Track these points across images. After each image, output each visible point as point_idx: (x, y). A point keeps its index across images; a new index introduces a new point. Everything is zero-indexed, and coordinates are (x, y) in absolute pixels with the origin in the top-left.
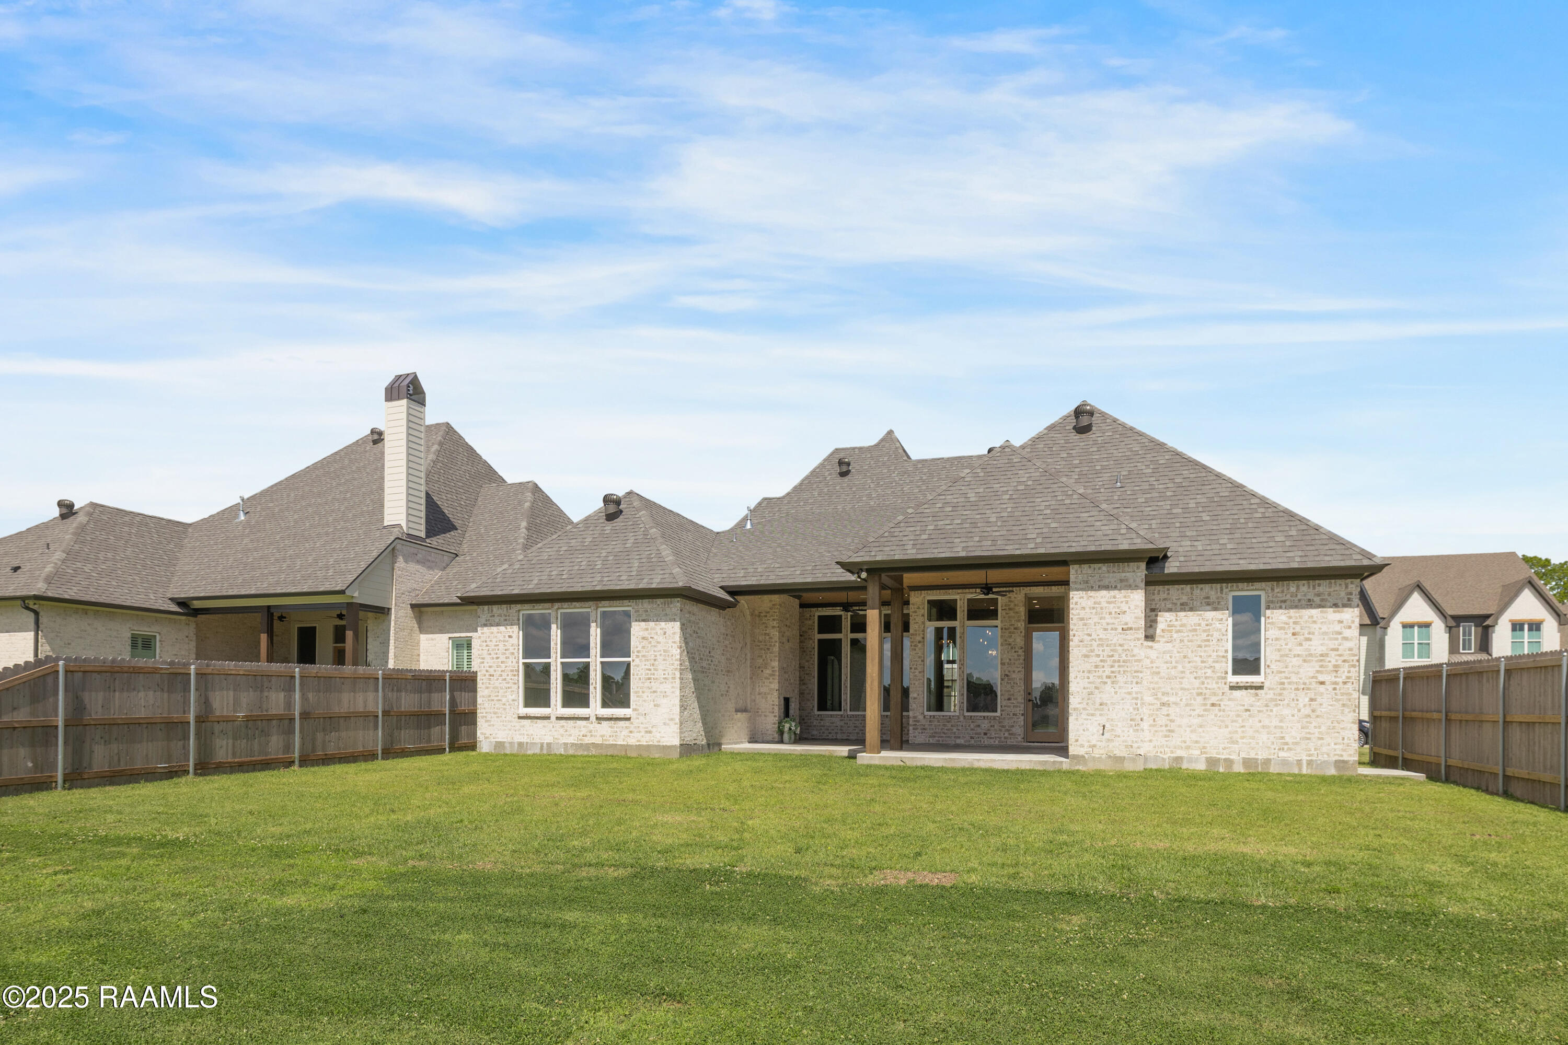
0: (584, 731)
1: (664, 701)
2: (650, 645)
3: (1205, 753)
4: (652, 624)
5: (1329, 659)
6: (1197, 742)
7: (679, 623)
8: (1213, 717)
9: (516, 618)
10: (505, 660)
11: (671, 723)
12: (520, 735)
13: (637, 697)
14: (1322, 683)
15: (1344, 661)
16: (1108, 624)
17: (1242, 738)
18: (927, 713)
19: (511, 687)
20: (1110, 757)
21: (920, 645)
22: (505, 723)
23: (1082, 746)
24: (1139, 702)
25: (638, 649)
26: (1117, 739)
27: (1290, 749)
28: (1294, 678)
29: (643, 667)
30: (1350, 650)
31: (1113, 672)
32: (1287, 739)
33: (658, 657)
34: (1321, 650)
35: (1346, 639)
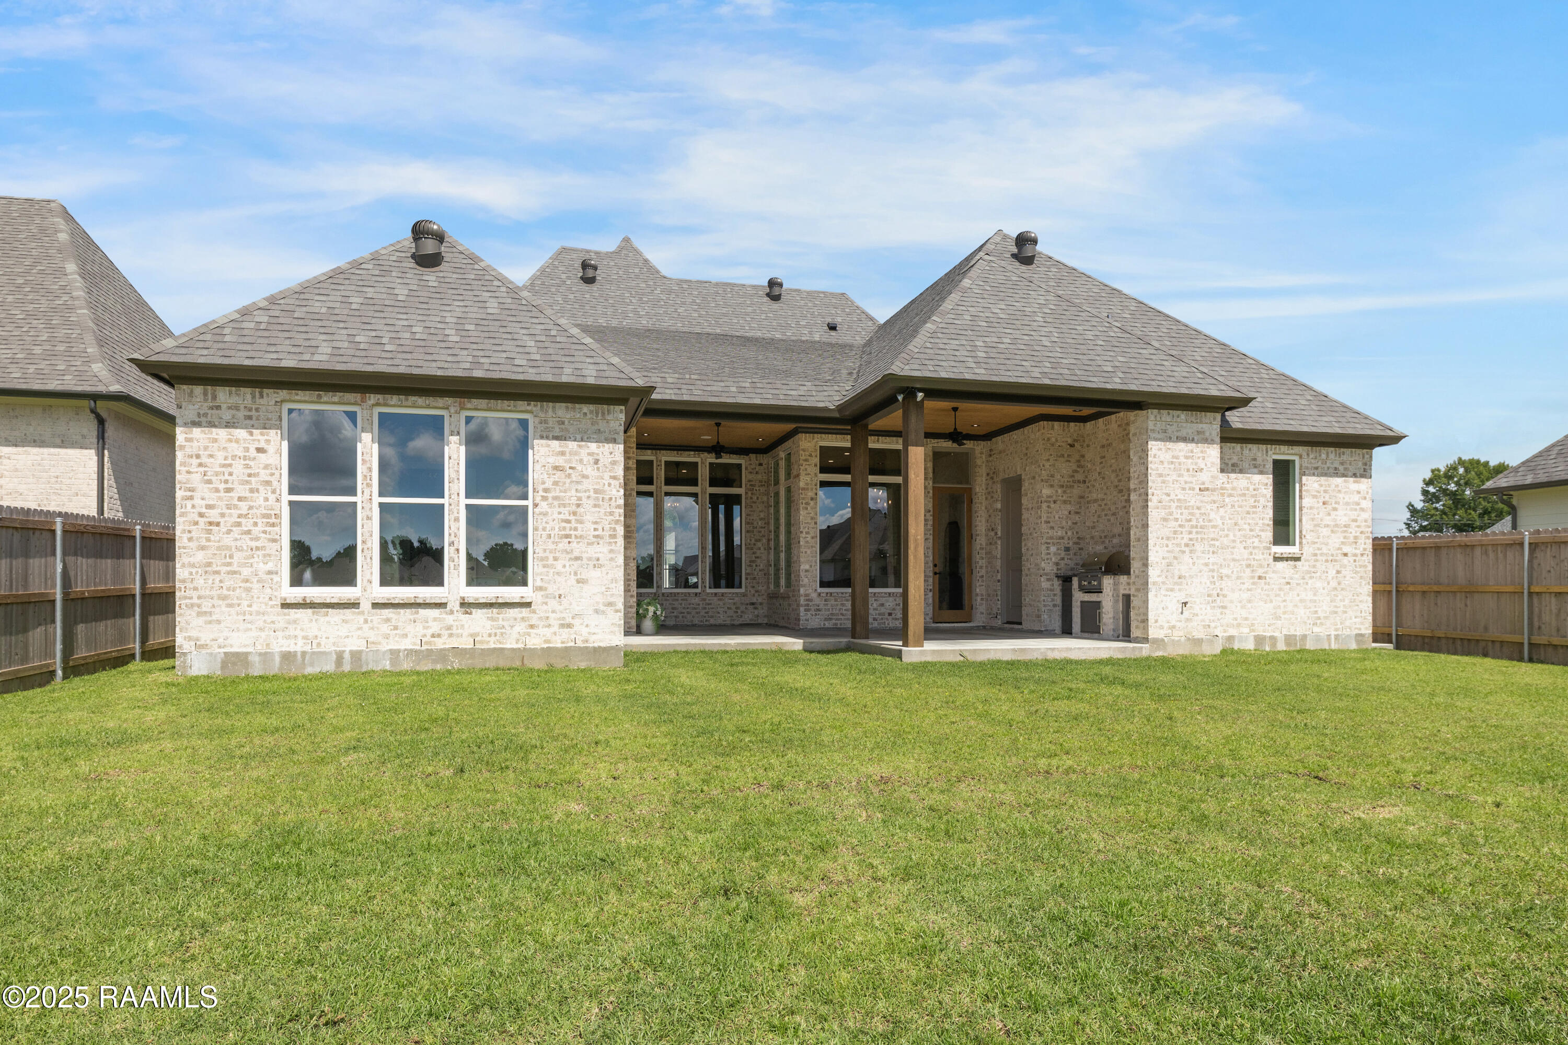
0: (435, 628)
1: (596, 573)
2: (568, 481)
3: (1253, 631)
4: (572, 445)
5: (1350, 530)
6: (1246, 619)
7: (622, 447)
8: (1259, 591)
9: (274, 416)
10: (248, 494)
11: (609, 610)
12: (288, 638)
13: (544, 566)
14: (1346, 555)
15: (1362, 533)
16: (1186, 482)
17: (1285, 613)
18: (819, 590)
19: (263, 548)
20: (1189, 639)
21: (812, 503)
22: (247, 617)
23: (1162, 627)
24: (1215, 574)
25: (546, 486)
26: (1196, 618)
27: (1322, 624)
28: (1325, 551)
29: (556, 516)
30: (1366, 521)
31: (1191, 539)
32: (1321, 614)
33: (584, 501)
34: (1343, 520)
35: (1362, 510)
